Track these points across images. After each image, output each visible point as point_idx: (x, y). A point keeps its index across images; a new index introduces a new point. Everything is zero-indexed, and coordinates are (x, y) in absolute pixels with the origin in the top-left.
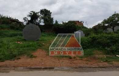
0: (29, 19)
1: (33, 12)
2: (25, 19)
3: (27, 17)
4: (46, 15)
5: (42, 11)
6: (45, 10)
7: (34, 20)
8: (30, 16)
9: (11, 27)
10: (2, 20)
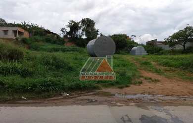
0: (68, 30)
1: (72, 21)
2: (63, 30)
3: (66, 28)
4: (88, 26)
5: (83, 21)
6: (88, 19)
7: (74, 33)
8: (69, 26)
9: (46, 39)
10: (34, 30)
